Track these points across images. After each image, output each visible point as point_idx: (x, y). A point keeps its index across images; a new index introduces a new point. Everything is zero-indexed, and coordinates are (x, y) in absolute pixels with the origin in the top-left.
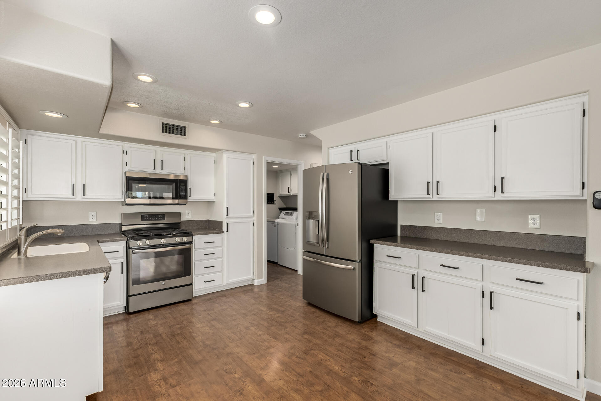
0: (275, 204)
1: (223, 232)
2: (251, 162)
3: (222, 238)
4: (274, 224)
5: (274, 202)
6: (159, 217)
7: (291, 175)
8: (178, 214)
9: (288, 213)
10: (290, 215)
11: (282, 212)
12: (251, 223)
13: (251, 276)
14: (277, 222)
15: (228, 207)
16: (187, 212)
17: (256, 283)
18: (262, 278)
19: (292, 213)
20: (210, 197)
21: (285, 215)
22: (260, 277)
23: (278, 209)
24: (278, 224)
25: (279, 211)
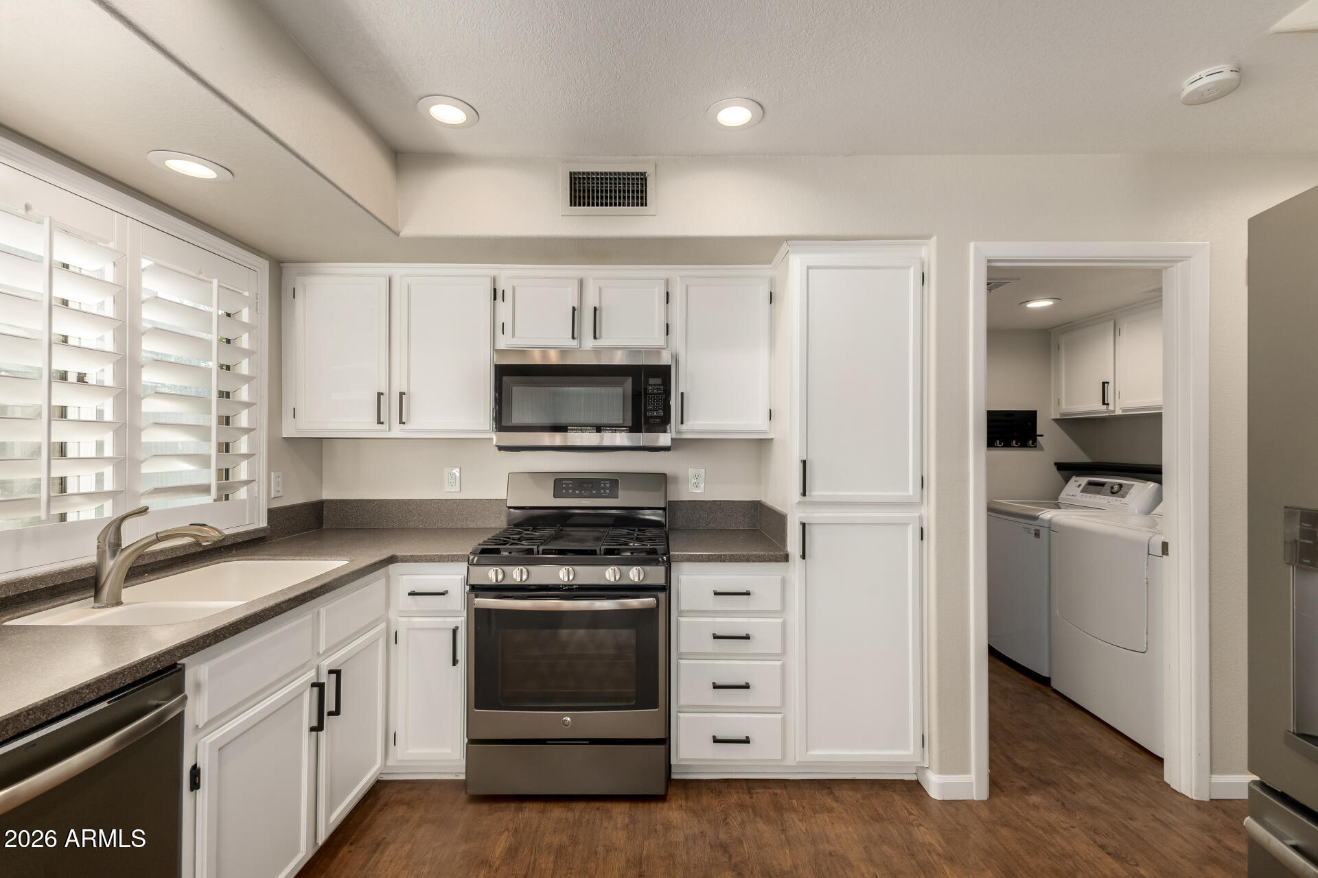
0: (1042, 449)
1: (786, 558)
2: (913, 277)
3: (784, 582)
4: (1033, 528)
5: (1035, 441)
6: (602, 488)
7: (1117, 332)
8: (660, 480)
9: (1102, 484)
10: (1113, 493)
11: (1074, 478)
12: (910, 527)
13: (911, 752)
14: (1050, 521)
15: (804, 462)
16: (691, 471)
17: (937, 786)
18: (965, 770)
19: (1121, 486)
20: (753, 423)
21: (1083, 491)
22: (953, 763)
23: (1055, 468)
24: (1052, 528)
25: (1060, 476)
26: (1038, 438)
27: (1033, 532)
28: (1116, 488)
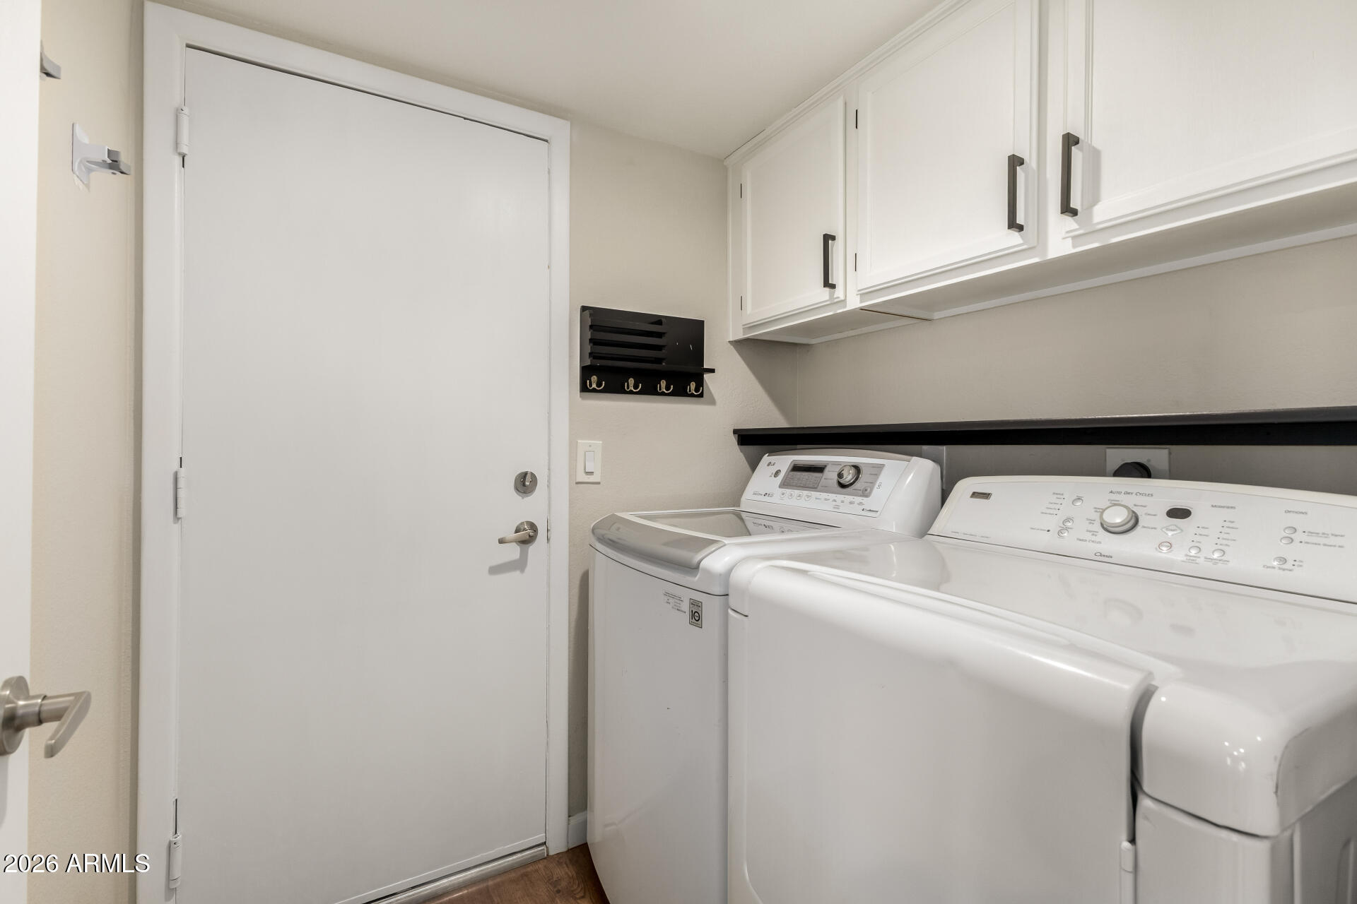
0: (712, 402)
4: (687, 595)
5: (700, 383)
9: (819, 469)
10: (842, 486)
11: (767, 459)
14: (726, 576)
19: (857, 468)
23: (733, 440)
24: (733, 601)
25: (742, 455)
26: (707, 376)
27: (686, 606)
28: (848, 476)
